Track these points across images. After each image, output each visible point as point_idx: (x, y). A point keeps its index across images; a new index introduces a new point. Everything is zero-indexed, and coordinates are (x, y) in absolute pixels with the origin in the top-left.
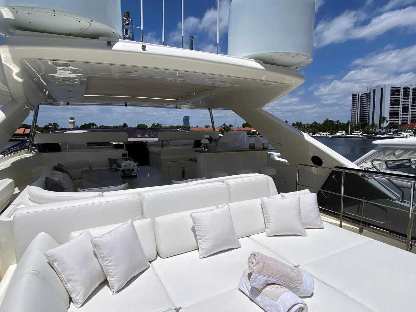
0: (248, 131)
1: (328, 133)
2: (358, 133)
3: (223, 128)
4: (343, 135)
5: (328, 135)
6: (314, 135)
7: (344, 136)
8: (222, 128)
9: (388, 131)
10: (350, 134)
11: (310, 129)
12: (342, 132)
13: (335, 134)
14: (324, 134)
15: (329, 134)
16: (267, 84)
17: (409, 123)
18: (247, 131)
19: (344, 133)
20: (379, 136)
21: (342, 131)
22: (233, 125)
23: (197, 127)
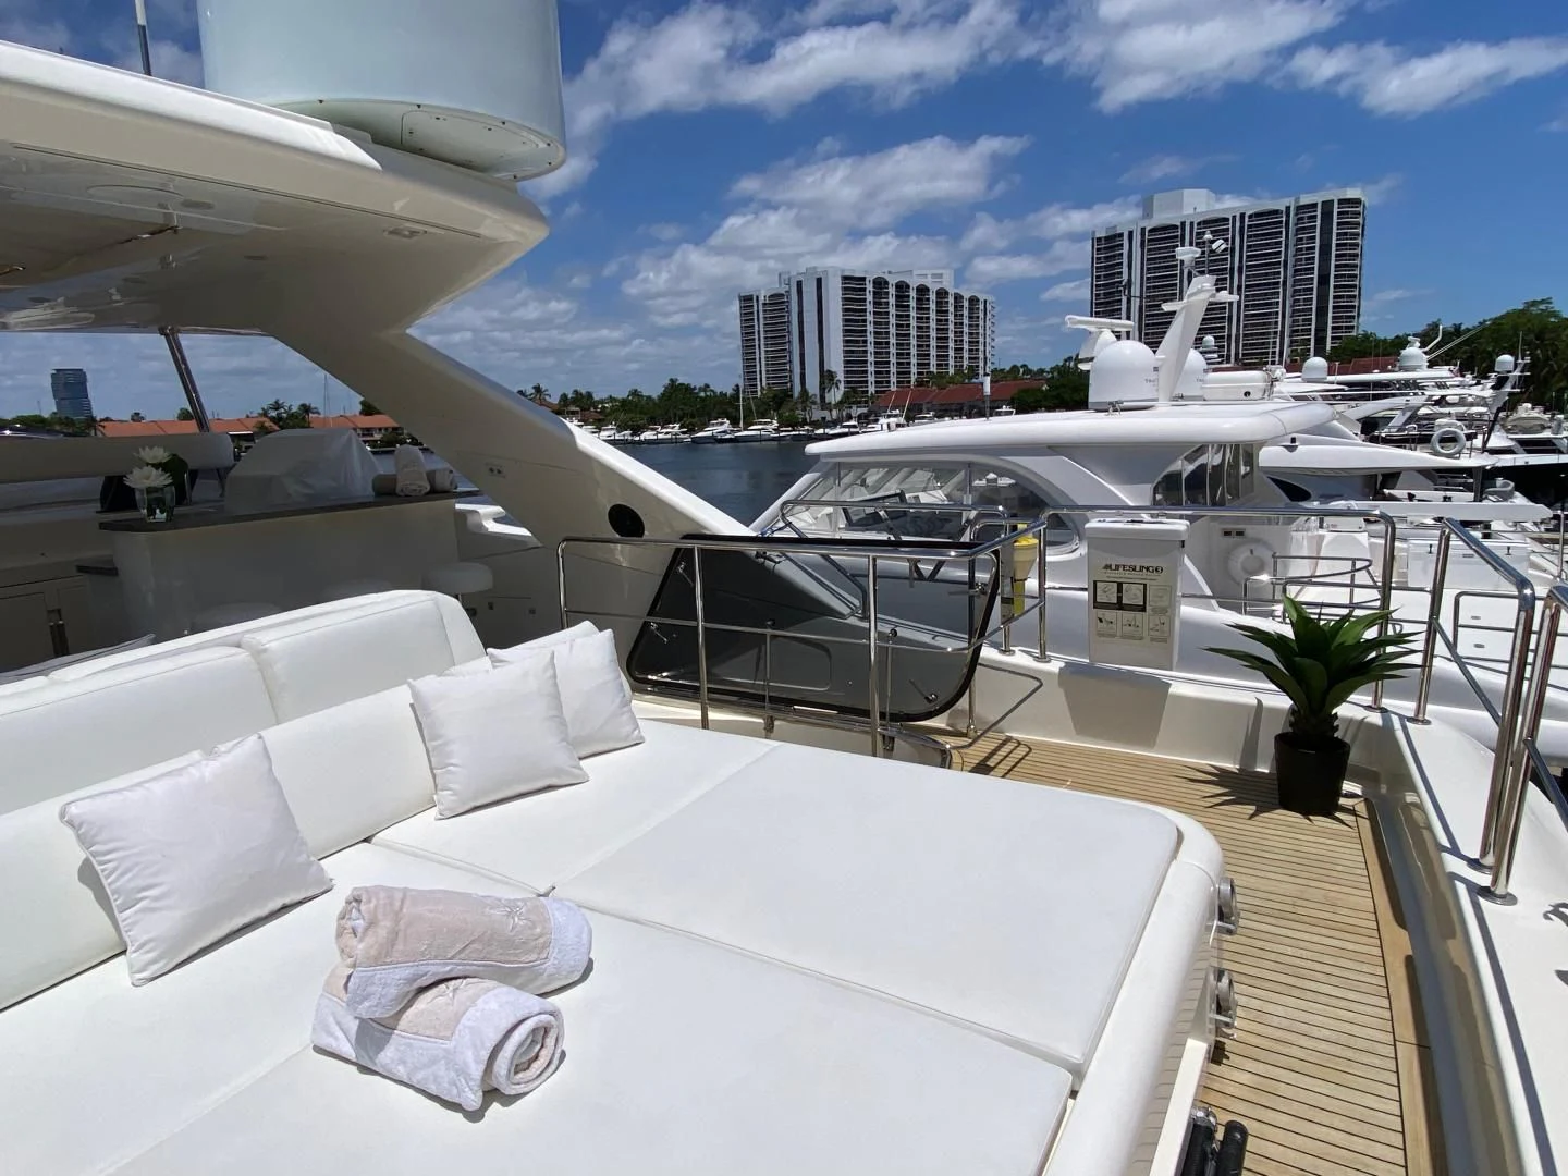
0: (390, 430)
1: (681, 428)
2: (766, 423)
3: (272, 419)
4: (724, 432)
5: (682, 436)
6: (637, 438)
7: (728, 436)
8: (265, 419)
9: (844, 413)
10: (745, 429)
11: (622, 416)
12: (722, 424)
13: (702, 431)
14: (667, 433)
15: (683, 433)
16: (407, 233)
17: (893, 388)
18: (386, 429)
19: (727, 425)
20: (821, 431)
21: (720, 420)
22: (314, 402)
23: (137, 417)
